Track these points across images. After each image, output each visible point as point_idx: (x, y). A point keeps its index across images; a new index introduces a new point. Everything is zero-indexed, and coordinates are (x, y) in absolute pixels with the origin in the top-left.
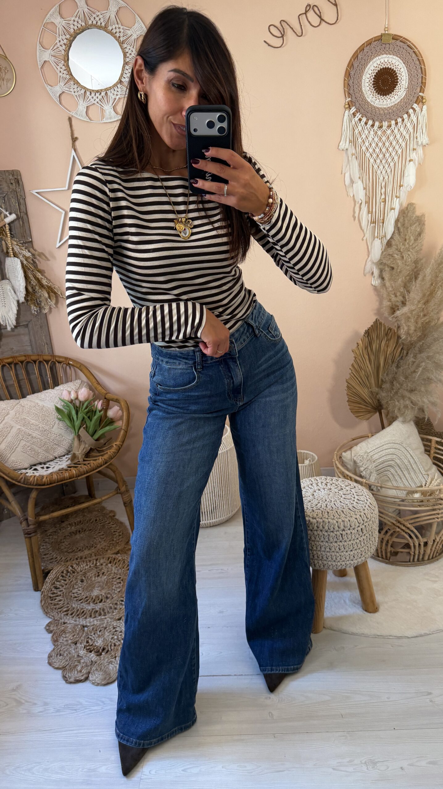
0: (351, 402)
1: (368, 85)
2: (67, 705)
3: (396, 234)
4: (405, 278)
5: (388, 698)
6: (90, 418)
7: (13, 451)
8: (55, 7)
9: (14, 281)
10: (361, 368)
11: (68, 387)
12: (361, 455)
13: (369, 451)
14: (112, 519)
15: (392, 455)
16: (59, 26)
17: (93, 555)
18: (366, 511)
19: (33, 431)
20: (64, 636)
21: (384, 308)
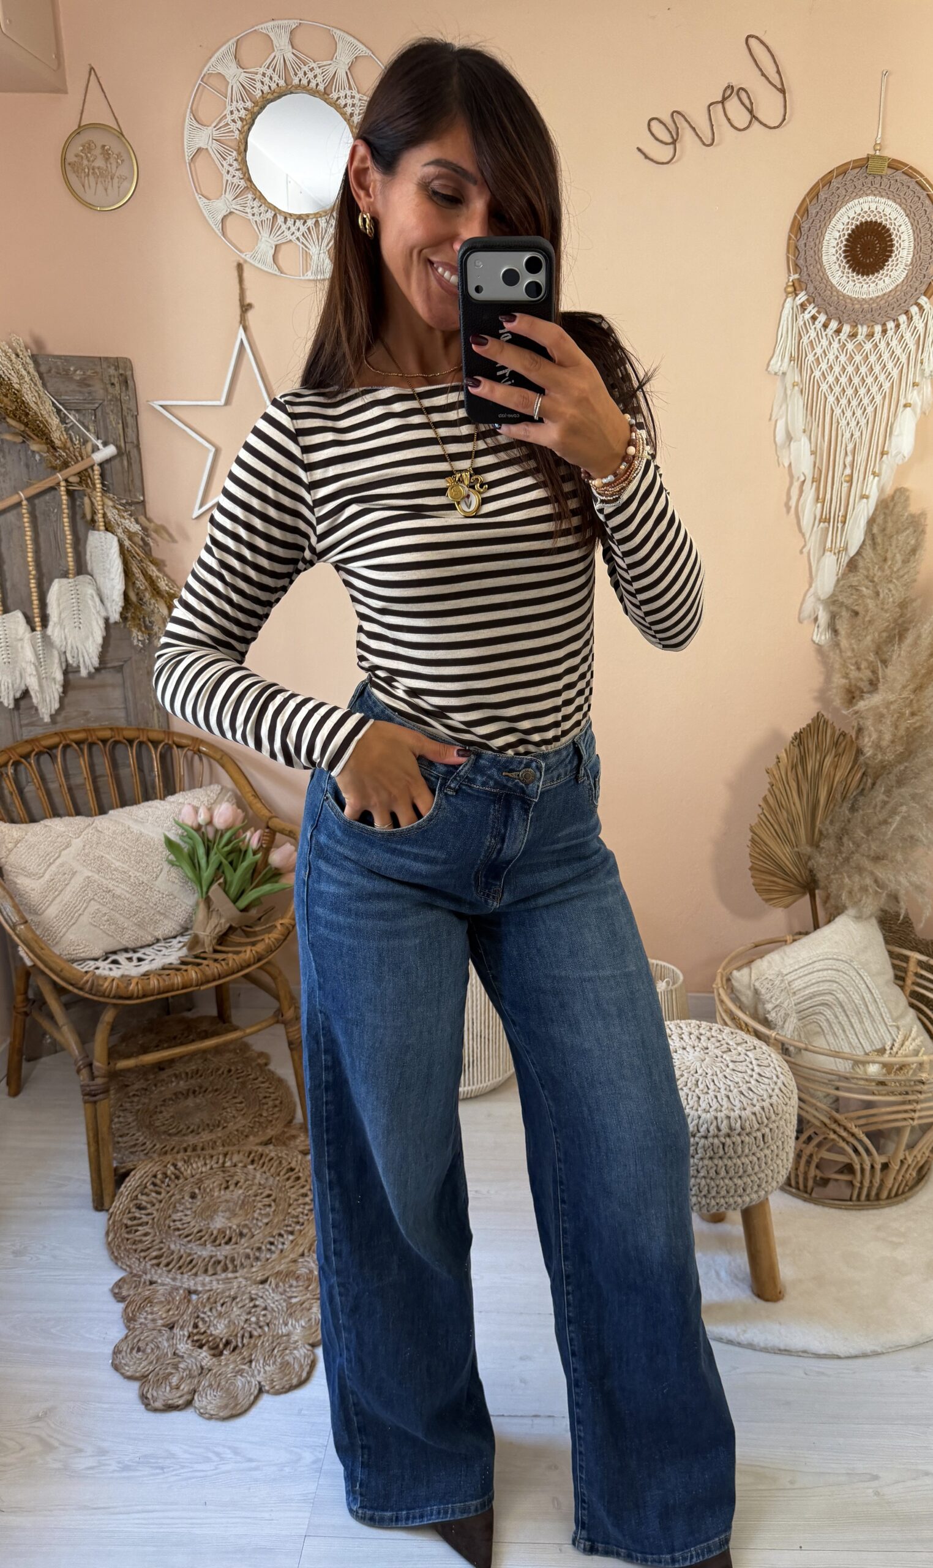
0: (758, 870)
1: (834, 253)
2: (145, 1456)
3: (868, 547)
4: (879, 635)
5: (791, 1482)
6: (234, 864)
7: (73, 921)
8: (227, 45)
9: (102, 579)
10: (780, 805)
11: (194, 798)
12: (770, 978)
13: (785, 973)
14: (262, 1071)
15: (828, 984)
16: (234, 82)
17: (219, 1143)
18: (774, 1099)
19: (117, 884)
20: (148, 1309)
21: (834, 691)
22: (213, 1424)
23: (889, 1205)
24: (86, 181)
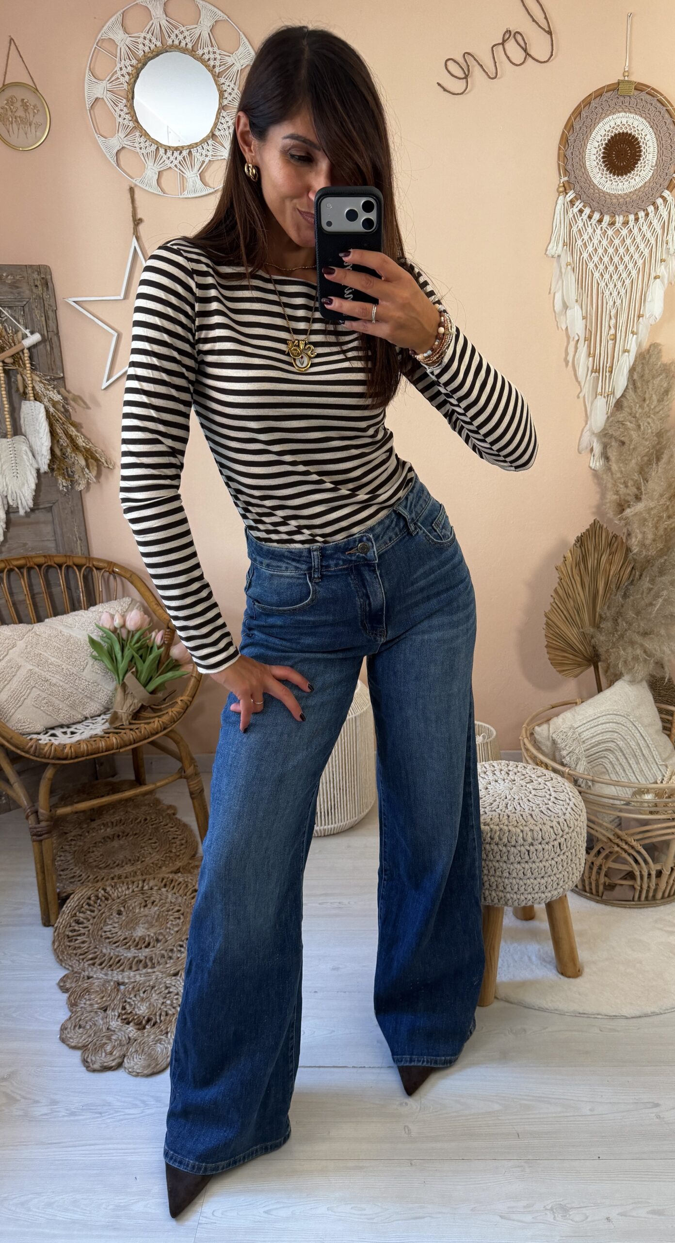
0: (552, 648)
1: (595, 159)
2: (87, 1105)
3: (630, 390)
4: (642, 459)
5: (592, 1110)
6: (143, 657)
7: (19, 704)
8: (115, 16)
9: (33, 438)
10: (568, 596)
11: (110, 608)
12: (564, 731)
13: (575, 726)
14: (171, 819)
15: (610, 734)
16: (121, 44)
17: (139, 873)
18: (568, 816)
19: (52, 675)
20: (87, 997)
21: (608, 505)
22: (139, 1079)
23: (664, 904)
24: (11, 128)
